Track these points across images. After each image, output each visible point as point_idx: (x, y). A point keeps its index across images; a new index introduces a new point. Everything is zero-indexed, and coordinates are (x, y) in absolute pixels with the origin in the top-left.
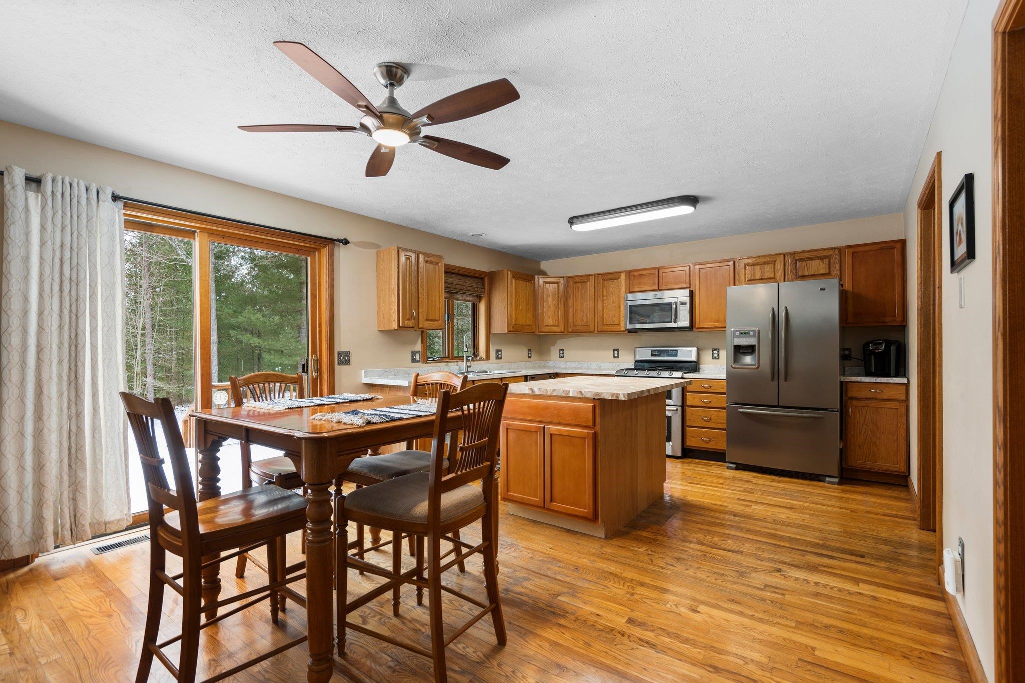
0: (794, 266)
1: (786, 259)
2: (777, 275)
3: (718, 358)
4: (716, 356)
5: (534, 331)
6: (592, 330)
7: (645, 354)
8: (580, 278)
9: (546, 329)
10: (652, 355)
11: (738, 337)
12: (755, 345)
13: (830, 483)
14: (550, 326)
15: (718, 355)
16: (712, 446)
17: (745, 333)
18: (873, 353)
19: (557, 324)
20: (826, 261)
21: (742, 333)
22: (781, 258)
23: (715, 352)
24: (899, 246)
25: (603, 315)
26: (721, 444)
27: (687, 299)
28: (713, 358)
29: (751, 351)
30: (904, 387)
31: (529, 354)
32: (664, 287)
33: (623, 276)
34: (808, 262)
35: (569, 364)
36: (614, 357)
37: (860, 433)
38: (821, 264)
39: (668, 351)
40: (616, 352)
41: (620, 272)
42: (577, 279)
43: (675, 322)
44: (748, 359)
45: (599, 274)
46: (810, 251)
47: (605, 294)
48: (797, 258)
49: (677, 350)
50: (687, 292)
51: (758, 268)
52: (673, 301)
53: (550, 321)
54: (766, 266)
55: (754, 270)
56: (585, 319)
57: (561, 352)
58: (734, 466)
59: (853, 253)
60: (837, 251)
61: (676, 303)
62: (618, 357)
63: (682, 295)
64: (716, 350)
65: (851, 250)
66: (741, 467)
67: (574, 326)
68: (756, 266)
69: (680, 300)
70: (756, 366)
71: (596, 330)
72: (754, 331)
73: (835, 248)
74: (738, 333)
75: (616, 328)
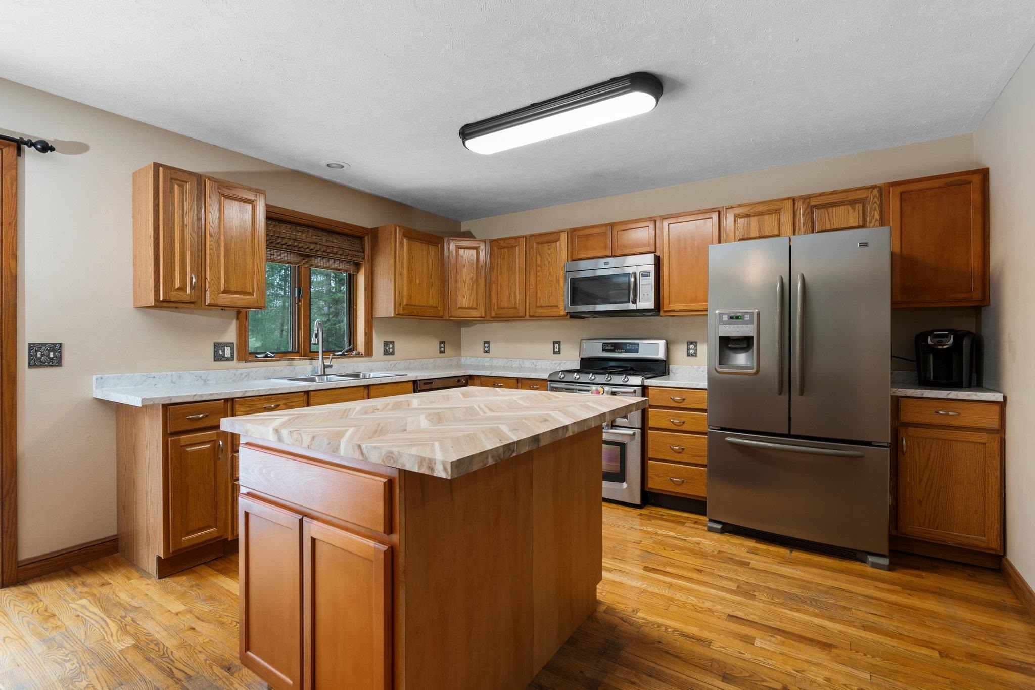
0: (809, 216)
1: (796, 205)
2: (782, 230)
3: (696, 356)
4: (692, 352)
5: (441, 314)
6: (521, 314)
7: (596, 350)
8: (507, 241)
9: (460, 313)
10: (604, 350)
11: (725, 323)
12: (752, 337)
13: (874, 565)
14: (465, 308)
15: (696, 351)
16: (684, 490)
17: (737, 318)
18: (932, 349)
19: (474, 306)
20: (859, 207)
21: (732, 318)
22: (789, 204)
23: (692, 347)
24: (977, 179)
25: (537, 293)
26: (698, 489)
27: (651, 269)
28: (689, 355)
29: (745, 346)
30: (996, 408)
31: (440, 347)
32: (619, 253)
33: (564, 237)
34: (830, 210)
35: (496, 362)
36: (555, 353)
37: (921, 480)
38: (851, 211)
39: (625, 344)
40: (557, 345)
41: (559, 232)
42: (502, 244)
43: (634, 302)
44: (741, 359)
45: (531, 236)
46: (833, 193)
47: (539, 262)
48: (813, 203)
49: (638, 344)
50: (650, 258)
51: (754, 220)
52: (630, 271)
53: (465, 302)
54: (766, 217)
55: (749, 224)
56: (512, 299)
57: (486, 345)
58: (719, 526)
59: (901, 193)
60: (876, 192)
61: (635, 274)
62: (559, 353)
63: (646, 263)
64: (692, 343)
65: (899, 189)
66: (729, 529)
67: (498, 308)
68: (752, 219)
69: (641, 269)
70: (754, 371)
71: (527, 313)
72: (751, 314)
73: (873, 187)
74: (725, 318)
75: (554, 312)
